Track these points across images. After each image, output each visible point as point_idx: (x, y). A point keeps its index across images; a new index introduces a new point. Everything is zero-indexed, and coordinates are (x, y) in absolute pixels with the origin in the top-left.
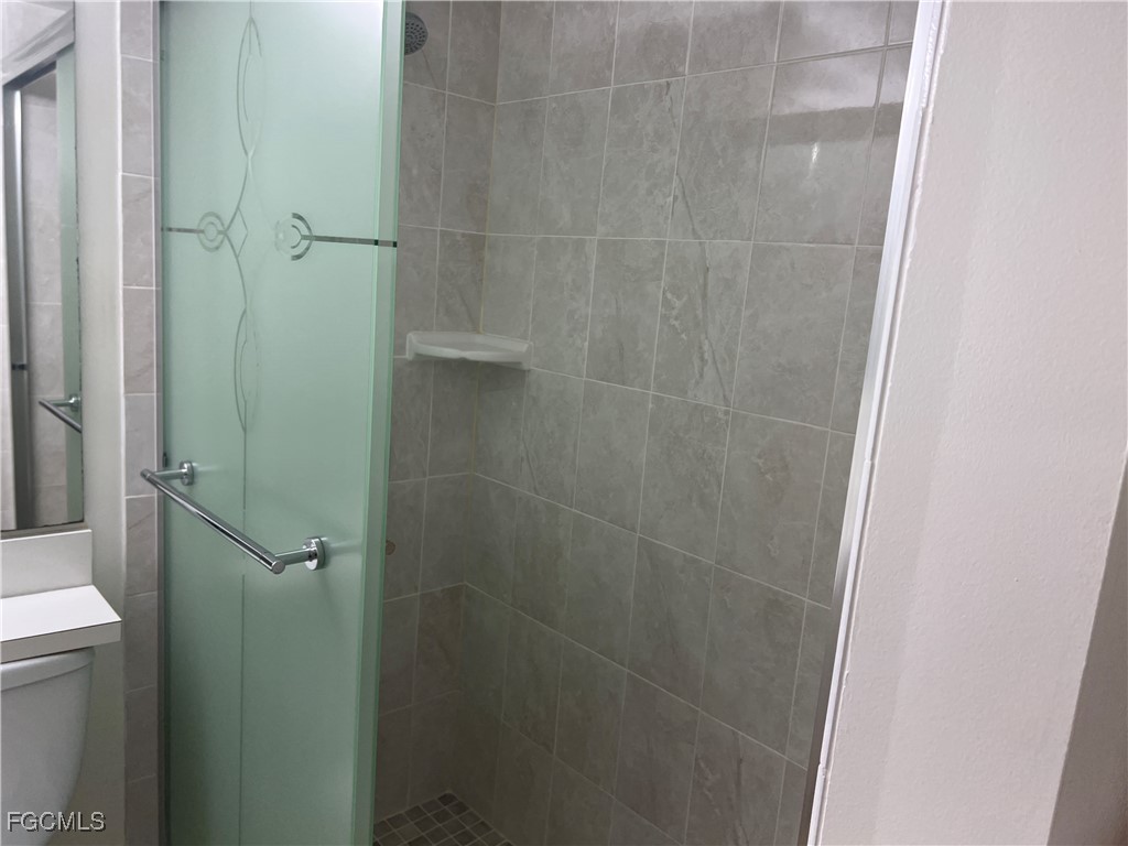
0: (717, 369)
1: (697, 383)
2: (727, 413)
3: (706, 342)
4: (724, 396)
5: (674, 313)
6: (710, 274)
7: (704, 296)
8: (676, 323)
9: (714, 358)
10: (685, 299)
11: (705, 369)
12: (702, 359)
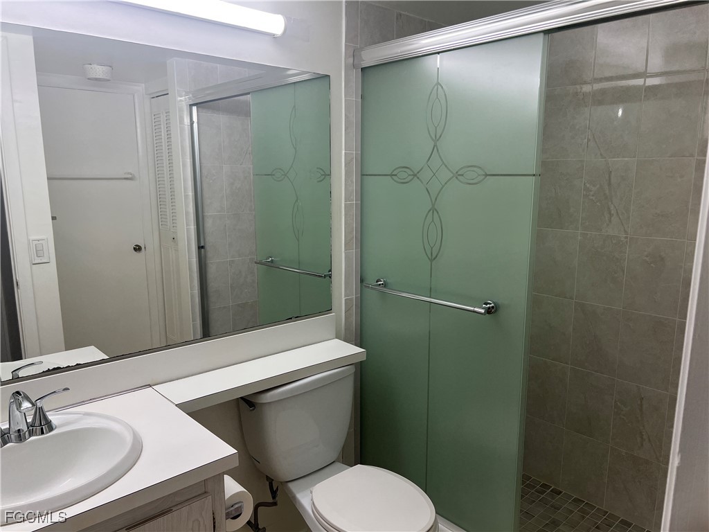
0: (620, 218)
1: (608, 225)
2: (626, 238)
3: (612, 206)
4: (624, 230)
5: (592, 193)
6: (613, 173)
7: (610, 184)
8: (594, 198)
9: (617, 212)
10: (598, 186)
11: (612, 219)
12: (610, 213)
